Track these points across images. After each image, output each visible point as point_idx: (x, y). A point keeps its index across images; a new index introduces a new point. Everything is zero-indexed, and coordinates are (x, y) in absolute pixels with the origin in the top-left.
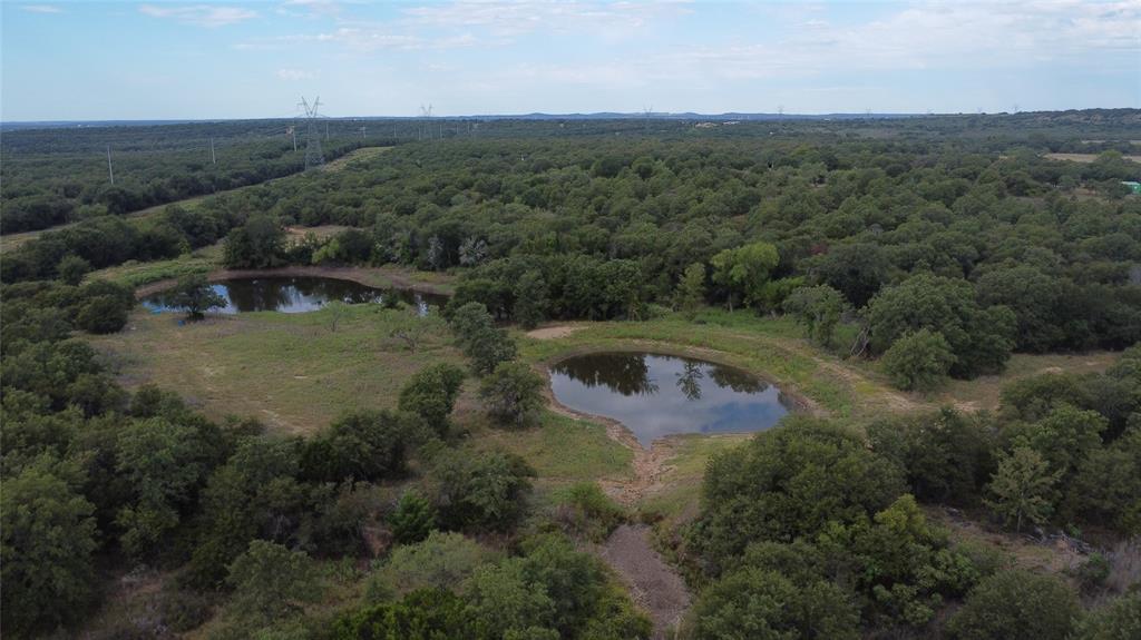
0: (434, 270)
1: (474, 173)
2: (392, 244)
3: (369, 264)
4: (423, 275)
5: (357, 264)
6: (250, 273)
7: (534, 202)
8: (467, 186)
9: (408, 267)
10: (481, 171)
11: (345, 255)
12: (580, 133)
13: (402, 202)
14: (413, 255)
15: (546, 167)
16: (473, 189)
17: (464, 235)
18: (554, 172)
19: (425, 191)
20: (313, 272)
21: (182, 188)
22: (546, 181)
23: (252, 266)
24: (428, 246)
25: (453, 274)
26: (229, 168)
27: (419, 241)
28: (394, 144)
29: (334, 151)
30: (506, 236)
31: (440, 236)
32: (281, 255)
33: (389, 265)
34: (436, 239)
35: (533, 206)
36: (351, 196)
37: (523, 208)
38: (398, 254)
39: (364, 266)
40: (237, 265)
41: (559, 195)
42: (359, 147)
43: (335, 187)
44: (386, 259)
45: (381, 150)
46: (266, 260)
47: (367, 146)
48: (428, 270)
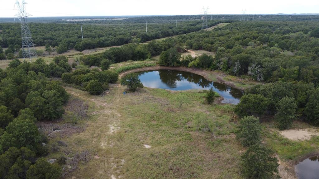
0: (235, 75)
1: (258, 33)
2: (220, 62)
3: (210, 69)
4: (230, 77)
5: (205, 69)
6: (167, 68)
7: (284, 47)
8: (255, 38)
9: (225, 73)
10: (261, 33)
11: (201, 64)
12: (297, 20)
13: (228, 43)
14: (228, 68)
15: (289, 32)
16: (257, 39)
17: (251, 61)
18: (292, 34)
19: (238, 39)
20: (189, 70)
21: (164, 34)
22: (289, 38)
23: (168, 65)
24: (234, 65)
25: (244, 79)
26: (179, 28)
27: (231, 62)
28: (232, 22)
29: (212, 24)
30: (271, 65)
31: (240, 62)
32: (178, 62)
33: (217, 71)
34: (238, 62)
35: (283, 49)
36: (211, 40)
37: (278, 49)
38: (221, 67)
39: (207, 69)
40: (163, 65)
41: (295, 45)
42: (220, 23)
43: (207, 36)
44: (216, 68)
45: (227, 24)
46: (173, 64)
47: (223, 23)
48: (233, 75)
